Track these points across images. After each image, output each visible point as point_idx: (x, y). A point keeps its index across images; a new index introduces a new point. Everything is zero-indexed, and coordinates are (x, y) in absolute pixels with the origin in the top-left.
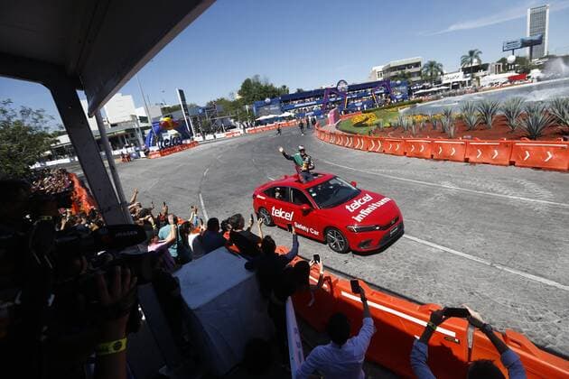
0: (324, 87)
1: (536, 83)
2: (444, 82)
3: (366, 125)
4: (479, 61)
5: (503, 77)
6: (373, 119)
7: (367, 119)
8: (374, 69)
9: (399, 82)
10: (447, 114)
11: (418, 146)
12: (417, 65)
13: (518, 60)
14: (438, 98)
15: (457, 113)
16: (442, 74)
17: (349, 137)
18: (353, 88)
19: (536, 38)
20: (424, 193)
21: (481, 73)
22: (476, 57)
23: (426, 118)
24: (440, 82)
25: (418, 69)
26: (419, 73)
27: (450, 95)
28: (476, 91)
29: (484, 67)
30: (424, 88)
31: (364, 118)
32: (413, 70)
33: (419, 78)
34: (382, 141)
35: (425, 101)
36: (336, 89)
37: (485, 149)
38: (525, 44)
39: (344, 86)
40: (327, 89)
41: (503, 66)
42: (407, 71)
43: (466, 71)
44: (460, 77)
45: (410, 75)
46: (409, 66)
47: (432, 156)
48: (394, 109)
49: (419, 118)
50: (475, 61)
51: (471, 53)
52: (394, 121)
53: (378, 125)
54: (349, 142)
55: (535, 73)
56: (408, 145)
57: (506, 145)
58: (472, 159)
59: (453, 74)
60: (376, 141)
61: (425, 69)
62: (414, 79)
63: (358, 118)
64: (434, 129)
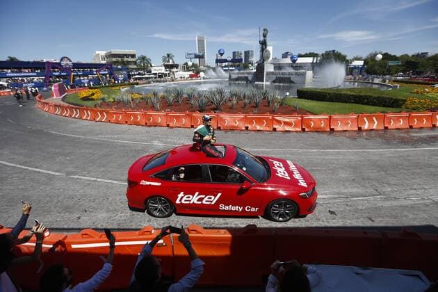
0: (45, 61)
1: (202, 80)
2: (153, 72)
3: (93, 100)
4: (173, 62)
5: (187, 74)
6: (98, 95)
7: (93, 94)
8: (97, 52)
9: (119, 67)
10: (155, 94)
11: (135, 116)
12: (133, 56)
13: (194, 65)
14: (149, 83)
15: (161, 94)
16: (151, 66)
17: (76, 109)
18: (77, 66)
19: (201, 54)
20: (142, 150)
21: (175, 70)
22: (171, 58)
23: (141, 96)
24: (150, 72)
25: (134, 60)
26: (135, 63)
27: (157, 81)
28: (173, 81)
29: (177, 66)
30: (139, 74)
31: (90, 93)
32: (130, 59)
33: (135, 67)
34: (107, 113)
35: (141, 84)
36: (59, 64)
37: (178, 117)
38: (196, 56)
39: (68, 62)
40: (47, 62)
41: (186, 68)
42: (126, 59)
43: (166, 66)
44: (163, 70)
45: (129, 63)
46: (127, 56)
47: (146, 123)
48: (117, 88)
49: (136, 96)
50: (171, 61)
51: (168, 55)
52: (117, 97)
53: (103, 99)
54: (76, 114)
55: (202, 74)
56: (129, 116)
57: (188, 115)
58: (171, 125)
59: (158, 68)
60: (101, 112)
61: (139, 61)
62: (131, 67)
63: (85, 93)
64: (146, 104)
